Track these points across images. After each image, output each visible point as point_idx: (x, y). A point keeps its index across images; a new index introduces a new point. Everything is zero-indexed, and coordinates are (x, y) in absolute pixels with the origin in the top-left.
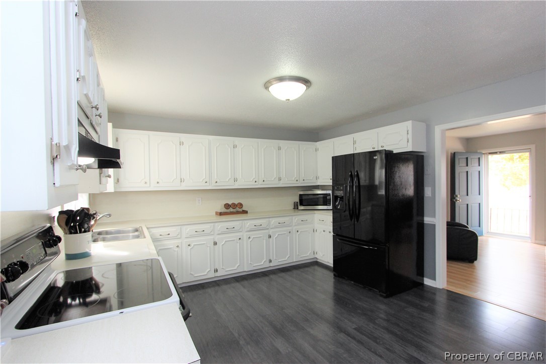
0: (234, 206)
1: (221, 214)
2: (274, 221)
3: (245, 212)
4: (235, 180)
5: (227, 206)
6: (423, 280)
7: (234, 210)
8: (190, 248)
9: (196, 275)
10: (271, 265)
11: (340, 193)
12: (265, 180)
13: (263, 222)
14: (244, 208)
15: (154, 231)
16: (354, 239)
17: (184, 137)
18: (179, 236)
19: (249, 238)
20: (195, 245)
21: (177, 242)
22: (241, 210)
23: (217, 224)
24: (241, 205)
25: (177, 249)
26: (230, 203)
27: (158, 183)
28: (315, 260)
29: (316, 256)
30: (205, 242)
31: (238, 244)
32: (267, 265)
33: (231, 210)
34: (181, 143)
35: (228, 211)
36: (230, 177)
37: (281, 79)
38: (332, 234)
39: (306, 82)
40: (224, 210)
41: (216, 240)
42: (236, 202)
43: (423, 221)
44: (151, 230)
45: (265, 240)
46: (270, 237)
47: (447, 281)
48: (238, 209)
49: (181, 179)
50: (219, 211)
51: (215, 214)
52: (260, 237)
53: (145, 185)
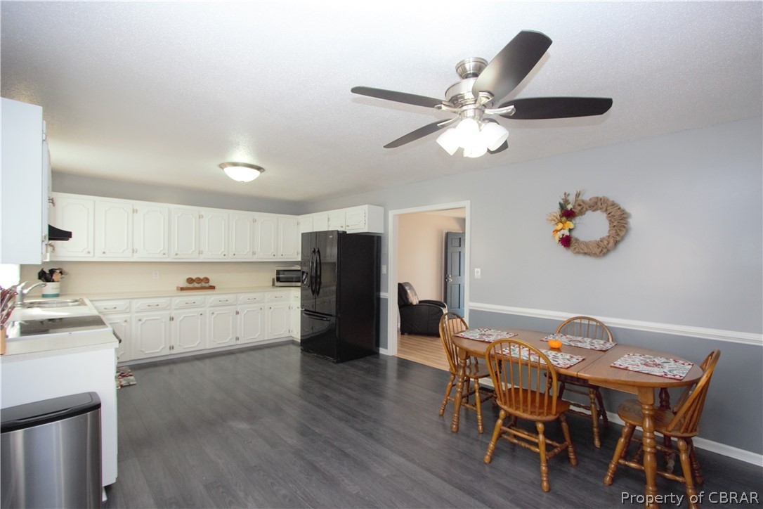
0: (199, 280)
1: (182, 289)
2: (242, 297)
3: (213, 288)
4: (200, 253)
5: (190, 280)
6: (378, 350)
7: (199, 284)
8: (140, 323)
9: (147, 352)
10: (238, 342)
11: (305, 269)
12: (236, 253)
13: (230, 297)
14: (211, 283)
15: (98, 304)
16: (315, 312)
17: (139, 204)
18: (128, 310)
19: (213, 313)
20: (146, 320)
21: (126, 316)
22: (207, 285)
23: (174, 299)
24: (207, 280)
25: (124, 324)
26: (194, 277)
27: (104, 253)
28: (291, 339)
29: (292, 334)
30: (159, 318)
31: (199, 320)
32: (234, 342)
33: (196, 285)
34: (135, 211)
35: (191, 286)
36: (194, 249)
37: (235, 164)
38: (300, 309)
39: (259, 168)
40: (186, 285)
41: (173, 315)
42: (202, 277)
43: (379, 296)
44: (95, 303)
45: (231, 317)
46: (237, 313)
47: (398, 350)
48: (204, 284)
49: (133, 250)
50: (182, 286)
51: (175, 289)
52: (226, 313)
53: (88, 255)
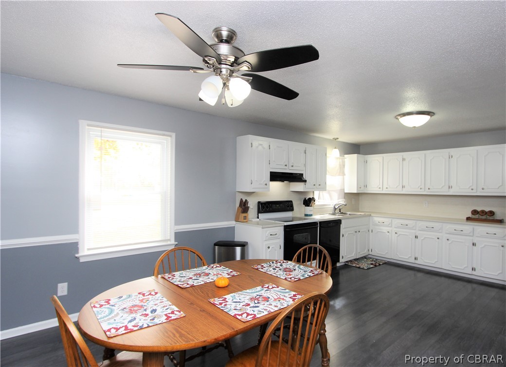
0: (483, 213)
1: (468, 219)
5: (475, 212)
7: (482, 217)
8: (397, 235)
20: (400, 234)
23: (418, 222)
24: (492, 213)
25: (388, 234)
30: (408, 234)
40: (472, 215)
41: (417, 235)
50: (468, 216)
51: (465, 218)
52: (462, 242)
53: (379, 190)
